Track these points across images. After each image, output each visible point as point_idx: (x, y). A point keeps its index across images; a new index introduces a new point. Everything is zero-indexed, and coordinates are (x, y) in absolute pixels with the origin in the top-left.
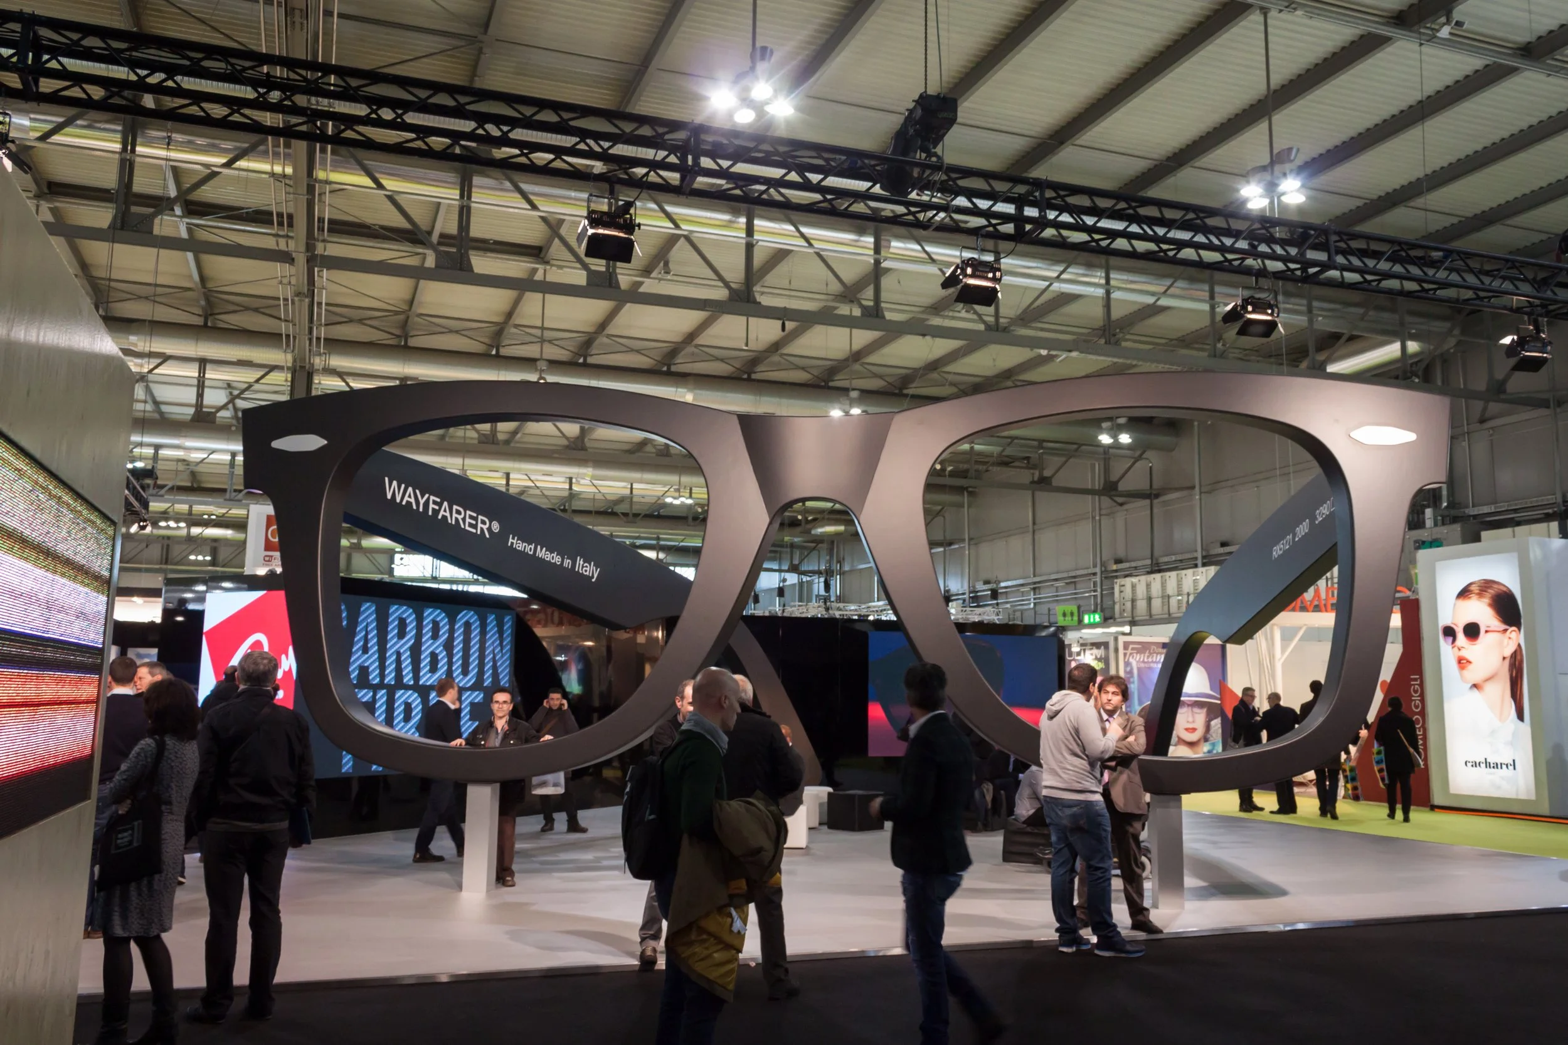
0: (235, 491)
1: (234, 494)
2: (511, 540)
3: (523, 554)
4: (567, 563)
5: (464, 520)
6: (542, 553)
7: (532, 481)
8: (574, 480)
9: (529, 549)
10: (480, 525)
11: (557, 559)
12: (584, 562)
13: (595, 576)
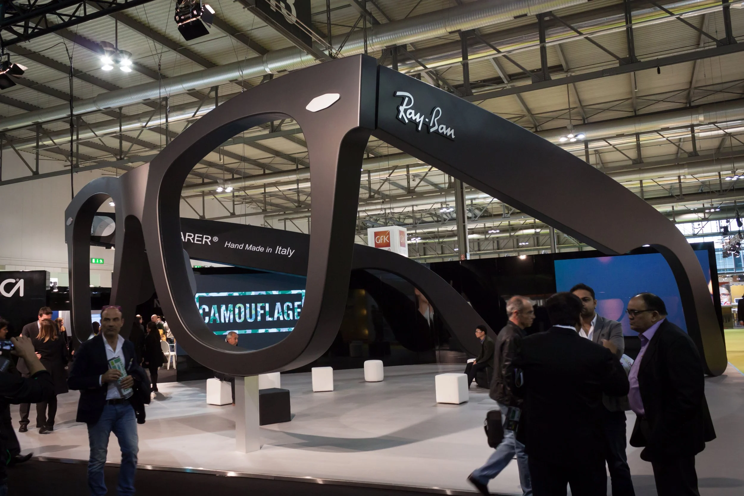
0: (506, 213)
1: (506, 215)
2: (226, 244)
3: (236, 250)
4: (269, 250)
5: (193, 239)
6: (250, 247)
7: (656, 182)
8: (682, 177)
9: (240, 247)
10: (204, 240)
11: (261, 249)
12: (282, 248)
13: (291, 254)
